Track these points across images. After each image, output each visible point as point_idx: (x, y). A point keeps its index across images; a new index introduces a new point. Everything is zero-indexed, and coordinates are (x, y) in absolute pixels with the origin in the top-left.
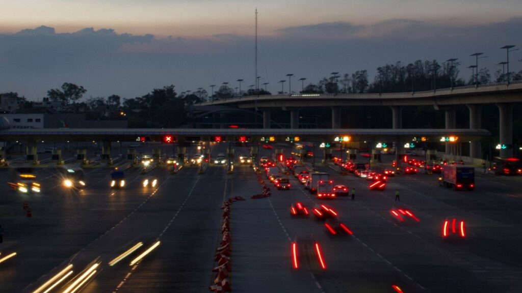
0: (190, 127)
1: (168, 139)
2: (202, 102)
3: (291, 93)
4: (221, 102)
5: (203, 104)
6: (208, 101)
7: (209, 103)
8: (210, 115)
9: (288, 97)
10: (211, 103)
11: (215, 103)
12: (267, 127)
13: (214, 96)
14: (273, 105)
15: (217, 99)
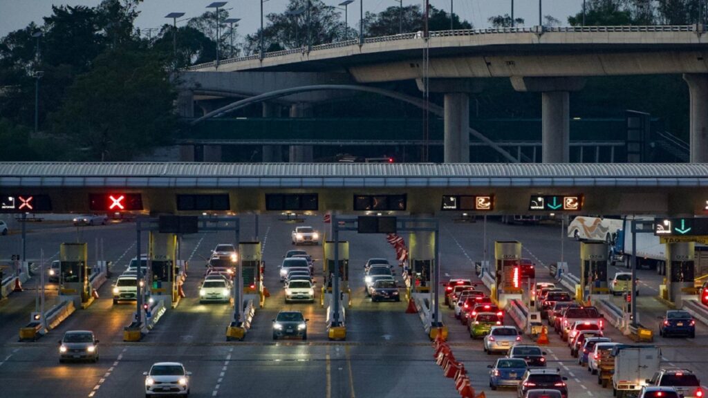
0: (184, 158)
1: (116, 202)
2: (221, 58)
3: (545, 21)
4: (293, 57)
5: (226, 67)
6: (242, 54)
7: (245, 61)
8: (254, 109)
9: (533, 39)
10: (255, 64)
11: (270, 61)
12: (457, 159)
13: (264, 34)
14: (479, 70)
15: (275, 48)
